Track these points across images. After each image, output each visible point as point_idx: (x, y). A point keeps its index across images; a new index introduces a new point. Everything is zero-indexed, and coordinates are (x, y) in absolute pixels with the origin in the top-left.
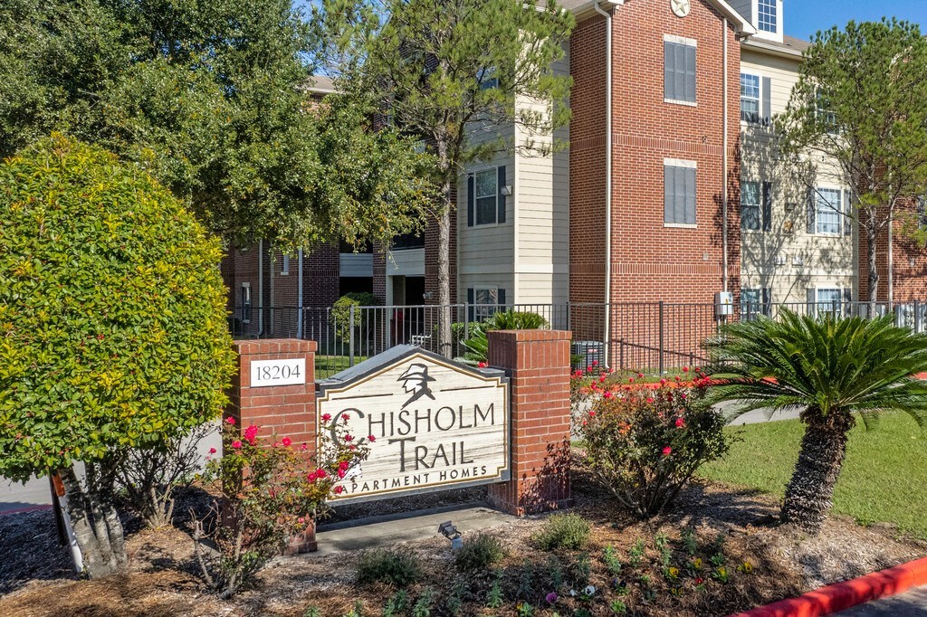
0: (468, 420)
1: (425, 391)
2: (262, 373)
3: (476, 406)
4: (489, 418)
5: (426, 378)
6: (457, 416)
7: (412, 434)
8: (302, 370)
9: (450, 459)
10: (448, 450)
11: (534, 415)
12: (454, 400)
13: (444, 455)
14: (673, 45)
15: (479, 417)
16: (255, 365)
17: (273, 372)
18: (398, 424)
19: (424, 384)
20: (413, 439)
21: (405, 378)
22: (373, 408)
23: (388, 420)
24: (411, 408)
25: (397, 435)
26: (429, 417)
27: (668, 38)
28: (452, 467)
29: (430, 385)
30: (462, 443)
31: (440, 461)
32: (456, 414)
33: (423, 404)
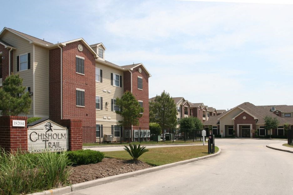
0: (60, 137)
1: (51, 129)
2: (15, 123)
3: (62, 134)
4: (64, 137)
5: (51, 126)
6: (58, 136)
7: (48, 139)
8: (24, 123)
9: (56, 146)
10: (56, 144)
11: (75, 139)
12: (57, 132)
13: (55, 145)
14: (78, 58)
15: (62, 137)
16: (14, 121)
17: (18, 123)
18: (44, 137)
19: (50, 127)
20: (48, 140)
21: (46, 126)
22: (39, 132)
23: (42, 136)
24: (48, 133)
25: (44, 139)
26: (51, 136)
27: (77, 56)
28: (56, 148)
29: (52, 128)
30: (59, 142)
31: (54, 147)
32: (57, 135)
33: (50, 132)
